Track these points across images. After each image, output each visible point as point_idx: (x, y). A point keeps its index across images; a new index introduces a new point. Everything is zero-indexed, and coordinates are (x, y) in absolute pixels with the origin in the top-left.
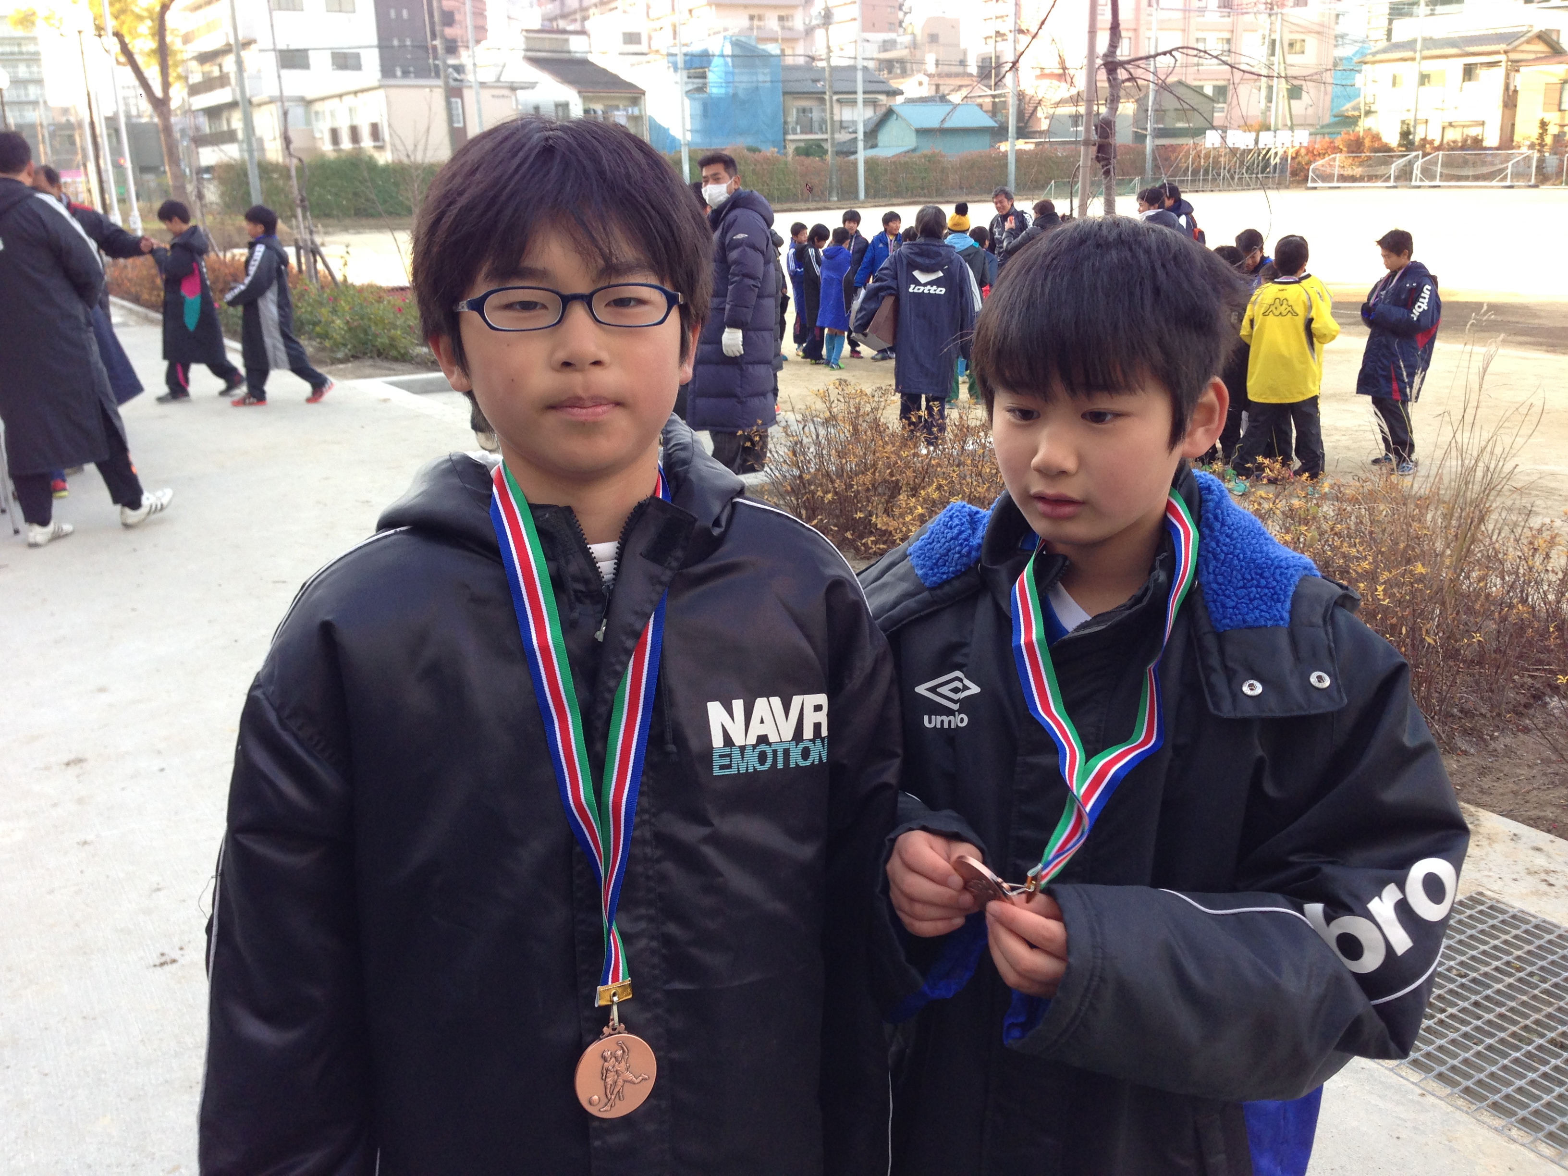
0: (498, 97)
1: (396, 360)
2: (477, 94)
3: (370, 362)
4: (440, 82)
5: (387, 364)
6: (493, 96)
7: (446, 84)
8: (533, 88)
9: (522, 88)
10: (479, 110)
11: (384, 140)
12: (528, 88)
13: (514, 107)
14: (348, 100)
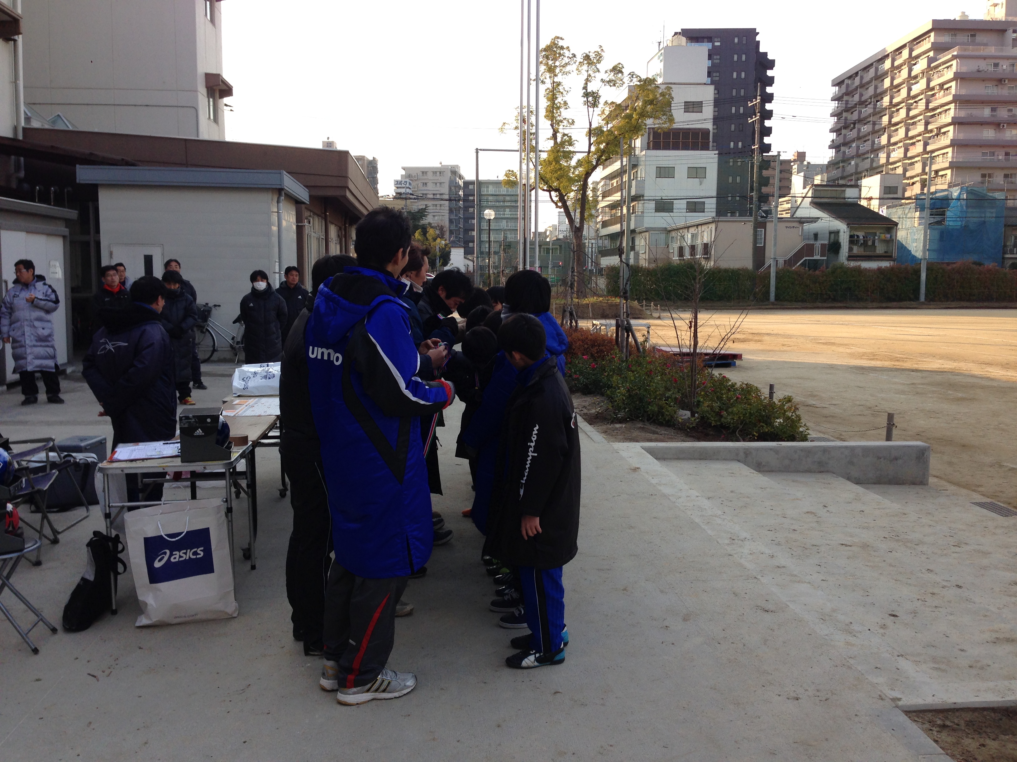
0: (790, 227)
1: (661, 424)
2: (776, 225)
3: (640, 425)
4: (752, 219)
5: (653, 428)
6: (787, 227)
7: (756, 219)
8: (815, 221)
9: (808, 222)
10: (775, 235)
12: (812, 222)
13: (800, 234)
14: (692, 230)
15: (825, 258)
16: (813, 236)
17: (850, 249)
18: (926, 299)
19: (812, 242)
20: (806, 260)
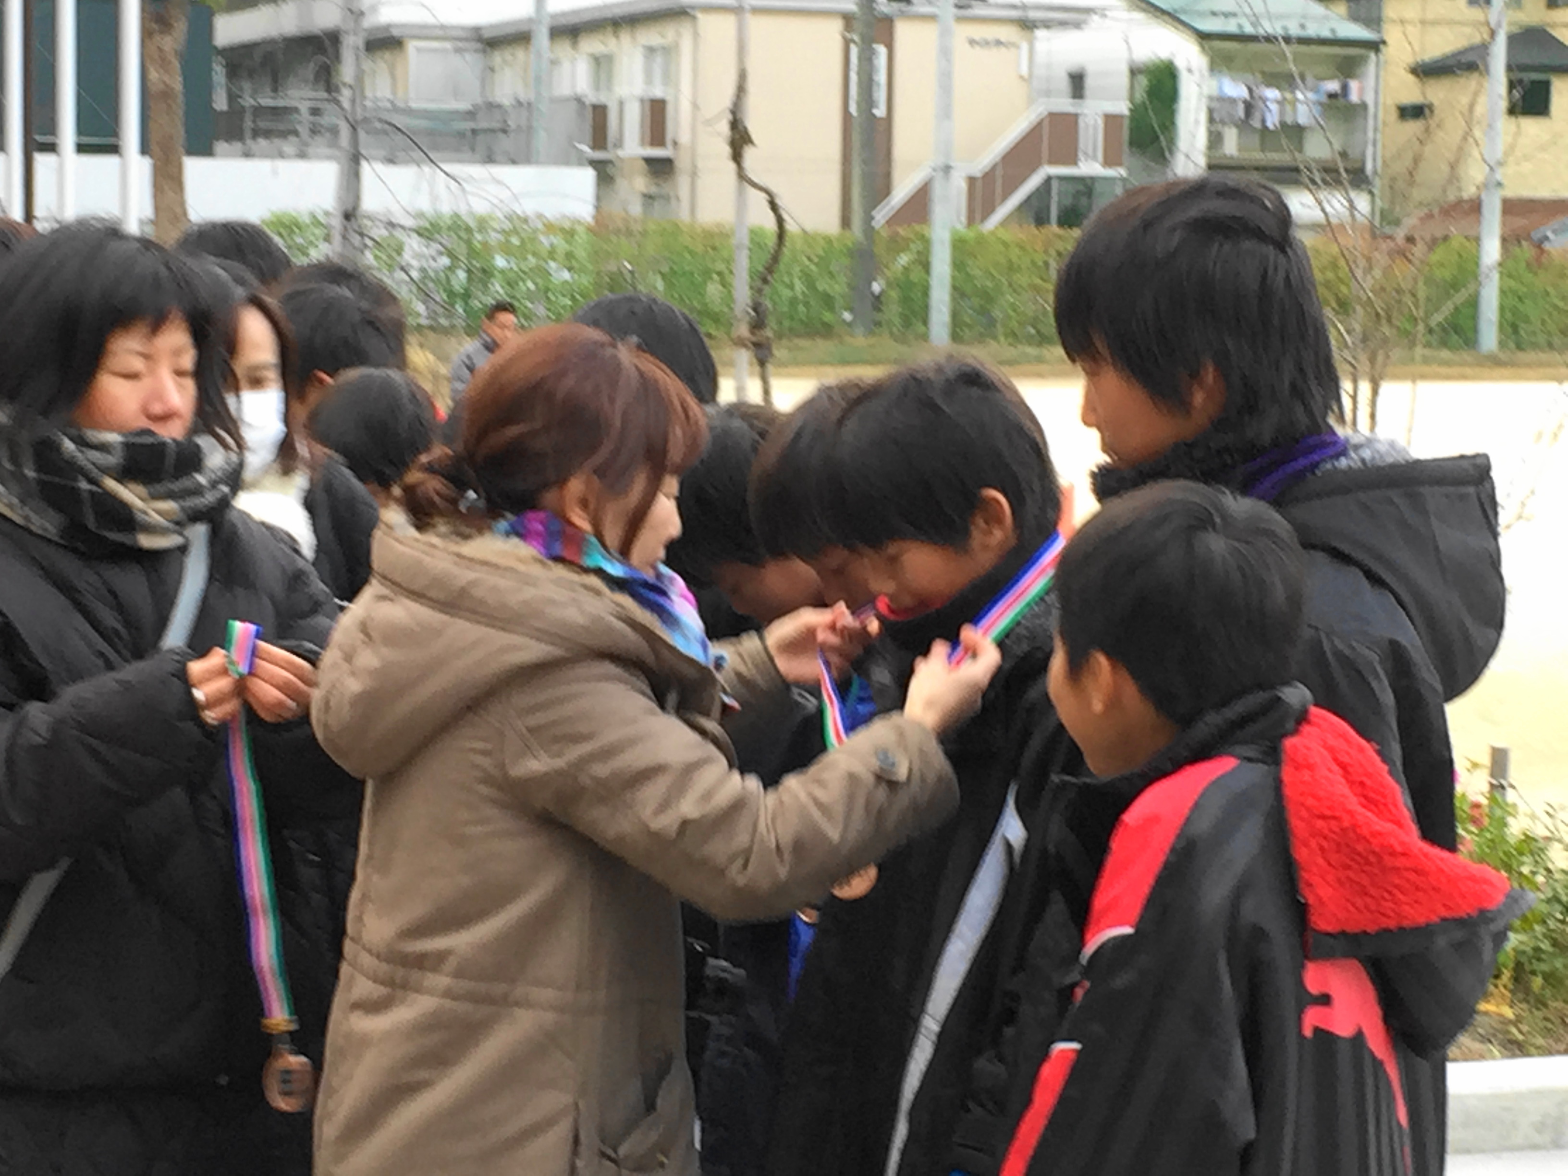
0: (986, 43)
2: (945, 34)
6: (972, 42)
8: (1077, 25)
9: (1047, 24)
11: (675, 143)
12: (1063, 24)
13: (1024, 71)
14: (591, 45)
15: (1122, 172)
16: (1064, 84)
17: (1215, 140)
18: (1502, 344)
19: (1064, 104)
20: (1049, 180)
